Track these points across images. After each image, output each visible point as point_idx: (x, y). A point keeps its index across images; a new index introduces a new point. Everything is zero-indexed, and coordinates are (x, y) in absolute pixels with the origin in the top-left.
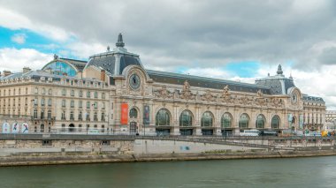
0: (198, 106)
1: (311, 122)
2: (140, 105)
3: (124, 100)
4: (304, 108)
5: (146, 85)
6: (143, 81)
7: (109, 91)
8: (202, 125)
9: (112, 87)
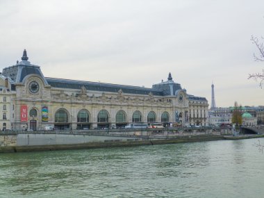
0: (94, 105)
1: (196, 116)
2: (39, 106)
3: (23, 103)
4: (190, 106)
5: (44, 90)
6: (41, 87)
7: (10, 95)
8: (98, 121)
9: (13, 92)
